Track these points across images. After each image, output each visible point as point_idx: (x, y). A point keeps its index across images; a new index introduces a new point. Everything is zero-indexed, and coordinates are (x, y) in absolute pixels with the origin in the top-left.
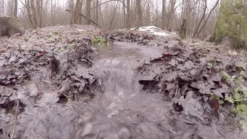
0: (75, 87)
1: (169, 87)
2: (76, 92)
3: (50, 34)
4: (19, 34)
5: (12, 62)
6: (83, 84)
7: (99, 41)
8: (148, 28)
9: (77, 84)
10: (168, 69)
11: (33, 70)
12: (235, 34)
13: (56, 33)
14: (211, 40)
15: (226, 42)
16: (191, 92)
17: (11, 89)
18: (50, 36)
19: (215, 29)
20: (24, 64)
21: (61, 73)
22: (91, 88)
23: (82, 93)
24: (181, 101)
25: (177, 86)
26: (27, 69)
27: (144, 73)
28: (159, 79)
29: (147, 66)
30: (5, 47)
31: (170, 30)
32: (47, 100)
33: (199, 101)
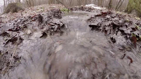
0: (52, 28)
1: (107, 28)
2: (52, 31)
3: (38, 8)
4: (22, 10)
5: (18, 22)
6: (56, 26)
7: (65, 10)
8: (91, 5)
9: (53, 27)
10: (105, 20)
11: (29, 24)
12: (139, 9)
13: (41, 8)
14: (125, 12)
15: (134, 12)
16: (120, 32)
17: (16, 33)
18: (38, 10)
19: (128, 5)
20: (24, 21)
21: (44, 22)
22: (61, 28)
23: (56, 32)
24: (114, 36)
25: (112, 28)
26: (25, 23)
27: (91, 22)
28: (100, 25)
29: (93, 19)
30: (15, 17)
31: (102, 7)
32: (35, 36)
33: (125, 37)
